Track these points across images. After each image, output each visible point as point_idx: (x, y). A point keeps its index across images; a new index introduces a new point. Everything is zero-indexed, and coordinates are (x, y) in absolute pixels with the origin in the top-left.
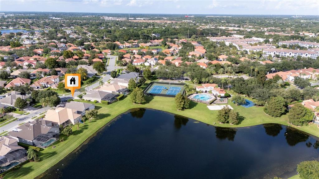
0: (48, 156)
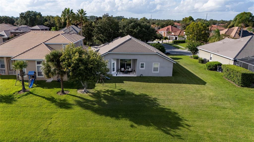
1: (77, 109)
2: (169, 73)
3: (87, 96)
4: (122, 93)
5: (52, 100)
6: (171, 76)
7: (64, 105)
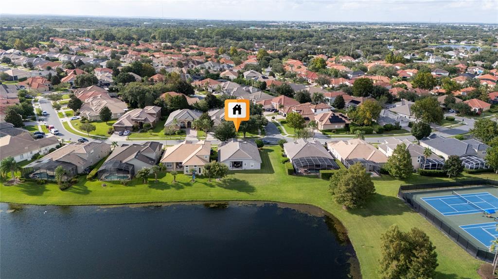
0: (78, 191)
1: (218, 188)
2: (259, 167)
3: (220, 182)
4: (235, 180)
5: (206, 184)
6: (260, 169)
7: (212, 186)
